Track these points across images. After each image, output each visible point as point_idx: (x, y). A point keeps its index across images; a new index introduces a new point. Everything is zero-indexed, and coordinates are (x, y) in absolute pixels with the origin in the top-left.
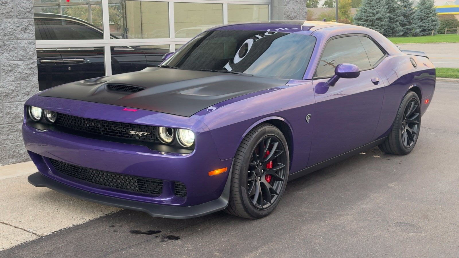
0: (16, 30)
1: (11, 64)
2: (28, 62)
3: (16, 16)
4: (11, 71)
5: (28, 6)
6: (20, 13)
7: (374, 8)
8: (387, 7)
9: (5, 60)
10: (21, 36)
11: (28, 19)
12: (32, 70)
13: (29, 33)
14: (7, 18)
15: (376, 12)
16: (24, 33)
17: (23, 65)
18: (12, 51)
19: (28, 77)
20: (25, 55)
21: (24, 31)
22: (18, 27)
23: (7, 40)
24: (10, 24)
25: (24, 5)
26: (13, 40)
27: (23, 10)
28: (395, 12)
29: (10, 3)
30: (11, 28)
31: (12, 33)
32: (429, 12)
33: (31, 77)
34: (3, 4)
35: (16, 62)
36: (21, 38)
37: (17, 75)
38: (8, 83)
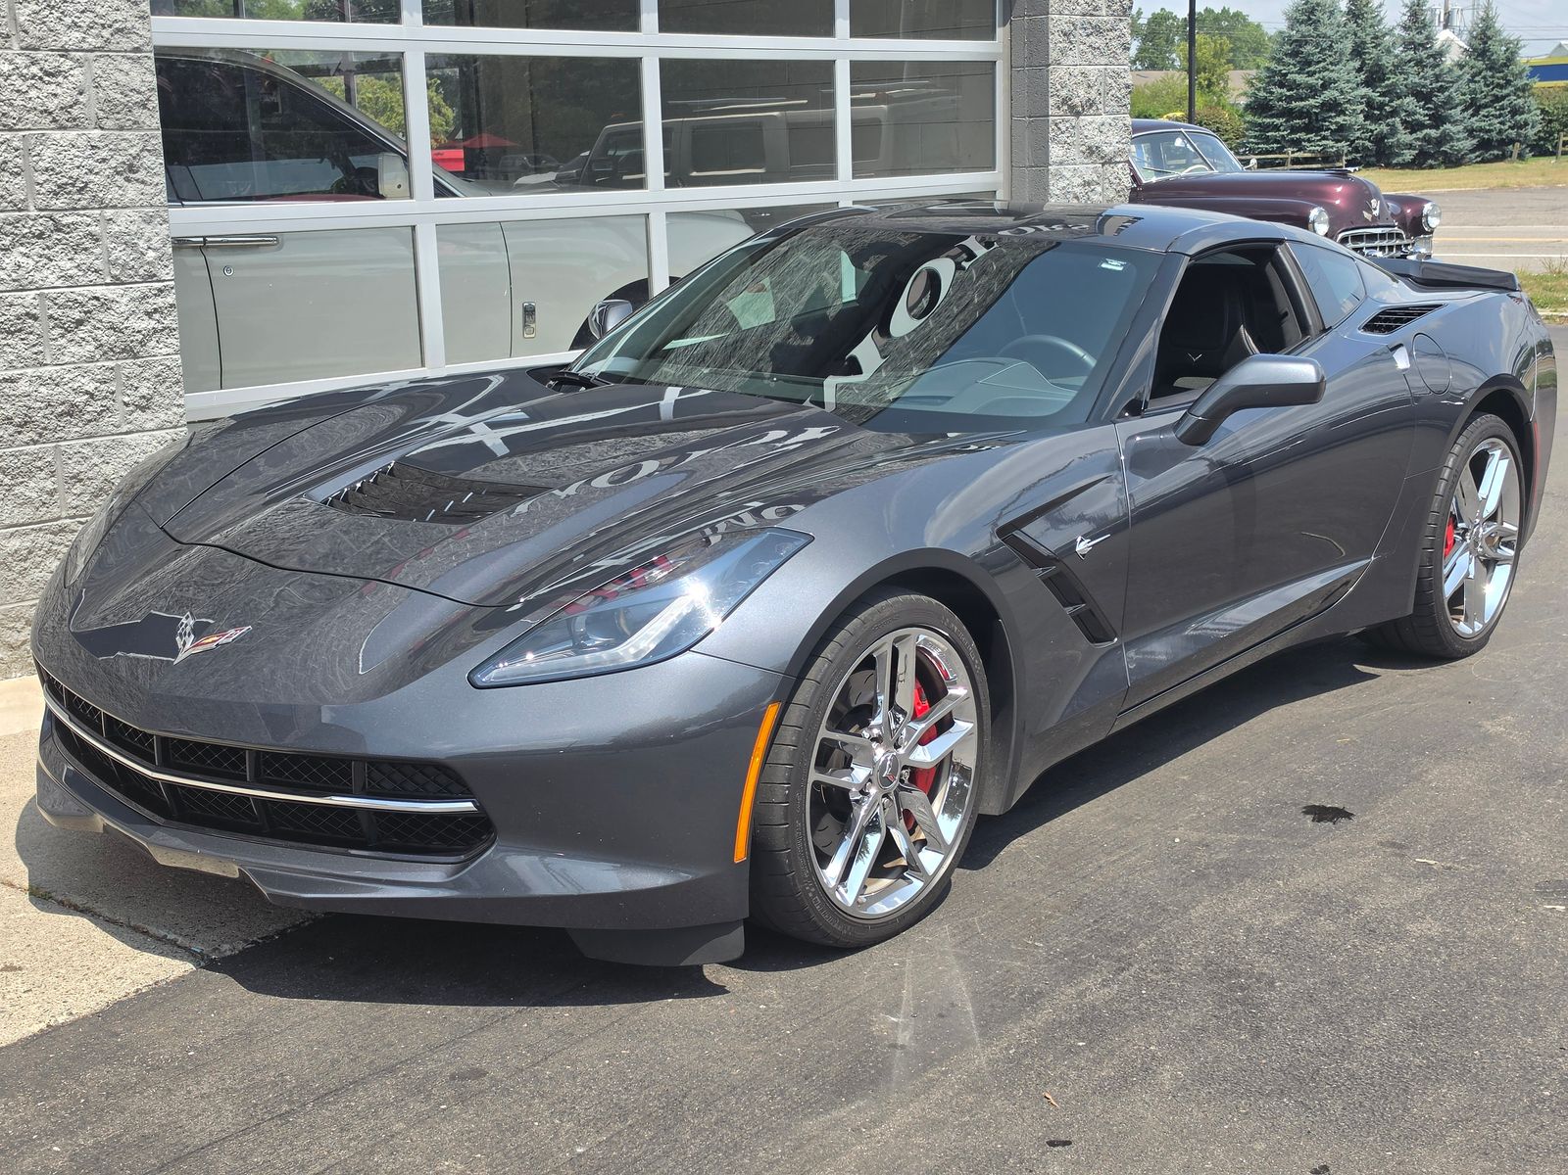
0: (97, 173)
1: (80, 299)
2: (144, 287)
3: (94, 119)
4: (80, 323)
5: (136, 84)
6: (111, 107)
7: (1312, 69)
8: (1357, 64)
9: (57, 284)
10: (113, 194)
11: (138, 129)
12: (157, 316)
13: (143, 182)
14: (62, 128)
15: (1320, 82)
16: (126, 184)
17: (125, 300)
18: (86, 249)
19: (142, 343)
20: (132, 263)
21: (125, 175)
22: (104, 160)
23: (66, 210)
24: (73, 151)
25: (121, 78)
26: (84, 208)
27: (119, 96)
28: (1386, 82)
29: (72, 72)
30: (77, 164)
31: (83, 182)
32: (1502, 78)
33: (153, 343)
34: (46, 79)
35: (99, 291)
36: (114, 202)
37: (106, 338)
38: (73, 366)
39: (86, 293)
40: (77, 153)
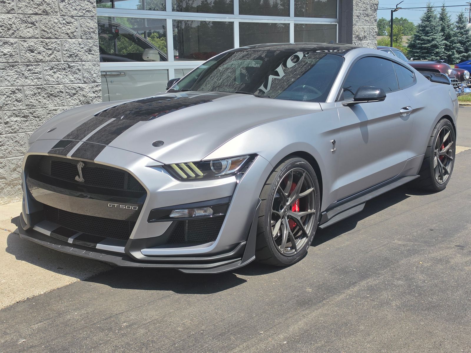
0: (80, 52)
1: (75, 87)
2: (93, 84)
3: (80, 36)
4: (74, 94)
5: (92, 26)
6: (85, 33)
7: (428, 35)
8: (442, 34)
9: (69, 83)
10: (84, 58)
11: (92, 39)
12: (96, 93)
13: (93, 54)
14: (71, 38)
15: (431, 39)
16: (88, 55)
17: (87, 88)
18: (77, 73)
19: (92, 100)
20: (90, 77)
21: (88, 52)
22: (83, 48)
23: (72, 62)
24: (74, 45)
25: (88, 24)
26: (77, 61)
27: (87, 30)
28: (451, 39)
29: (74, 23)
30: (75, 49)
31: (76, 54)
33: (95, 101)
34: (67, 24)
35: (80, 85)
36: (85, 60)
37: (82, 99)
38: (72, 106)
39: (77, 86)
40: (75, 46)
